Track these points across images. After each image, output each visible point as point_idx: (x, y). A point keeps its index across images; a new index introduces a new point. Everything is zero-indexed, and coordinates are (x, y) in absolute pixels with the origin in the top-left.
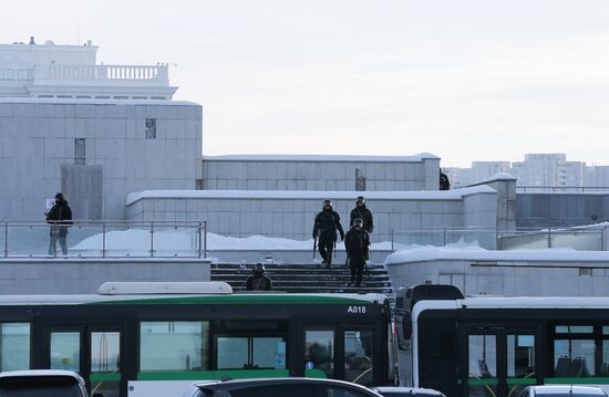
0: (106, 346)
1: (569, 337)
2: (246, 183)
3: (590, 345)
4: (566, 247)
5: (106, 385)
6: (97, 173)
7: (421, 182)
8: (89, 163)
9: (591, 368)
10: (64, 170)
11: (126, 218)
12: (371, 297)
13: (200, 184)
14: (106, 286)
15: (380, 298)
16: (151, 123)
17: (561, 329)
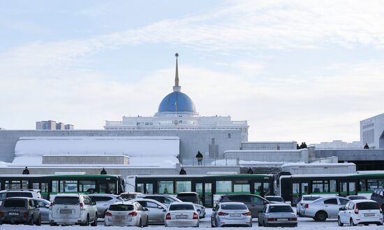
0: (208, 187)
1: (317, 183)
2: (251, 148)
3: (322, 185)
4: (324, 162)
5: (209, 195)
6: (217, 146)
7: (292, 148)
8: (215, 144)
9: (321, 190)
10: (210, 146)
11: (224, 157)
12: (269, 175)
13: (241, 149)
14: (208, 173)
15: (272, 175)
16: (229, 135)
17: (314, 182)
